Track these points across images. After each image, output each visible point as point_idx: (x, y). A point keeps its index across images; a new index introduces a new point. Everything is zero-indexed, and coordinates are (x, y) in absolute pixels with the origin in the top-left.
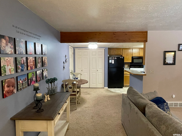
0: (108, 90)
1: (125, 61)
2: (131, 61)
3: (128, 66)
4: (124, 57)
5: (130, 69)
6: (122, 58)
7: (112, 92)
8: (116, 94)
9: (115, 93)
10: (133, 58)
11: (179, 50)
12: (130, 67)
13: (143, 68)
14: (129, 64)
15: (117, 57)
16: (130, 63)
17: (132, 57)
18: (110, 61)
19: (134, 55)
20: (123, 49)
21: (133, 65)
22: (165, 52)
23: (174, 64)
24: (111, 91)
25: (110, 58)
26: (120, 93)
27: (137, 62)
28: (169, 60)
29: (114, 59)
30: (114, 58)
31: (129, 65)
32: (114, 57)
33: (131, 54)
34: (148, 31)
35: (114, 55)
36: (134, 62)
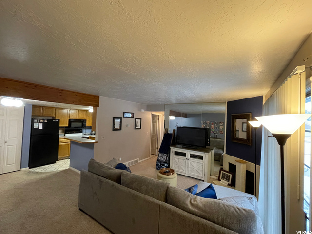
0: (30, 171)
1: (60, 125)
2: (67, 125)
3: (63, 132)
4: (59, 120)
5: (65, 135)
6: (57, 121)
7: (41, 173)
8: (48, 174)
9: (47, 172)
10: (70, 122)
11: (124, 117)
12: (66, 133)
13: (82, 132)
14: (64, 129)
15: (47, 120)
16: (66, 127)
17: (69, 120)
18: (36, 126)
19: (72, 118)
20: (56, 108)
21: (68, 130)
22: (114, 118)
23: (120, 129)
24: (37, 173)
25: (35, 121)
26: (55, 170)
27: (76, 126)
28: (117, 126)
29: (44, 123)
30: (42, 121)
32: (42, 119)
33: (68, 115)
34: (100, 96)
35: (40, 116)
36: (72, 126)
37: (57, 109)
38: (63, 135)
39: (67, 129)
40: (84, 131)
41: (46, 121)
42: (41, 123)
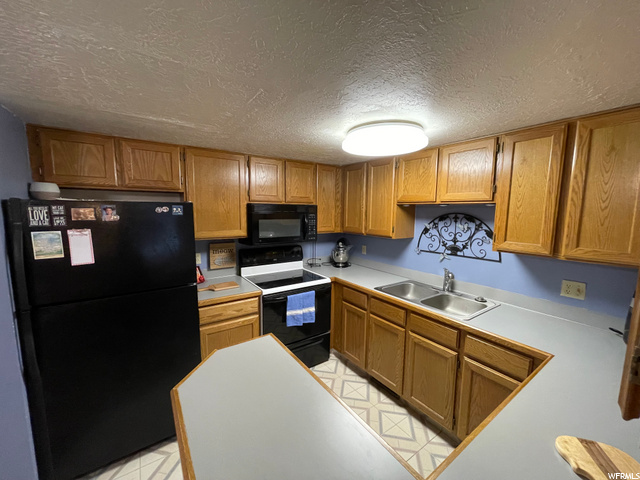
2: (242, 233)
3: (231, 258)
5: (239, 274)
12: (242, 264)
13: (301, 257)
14: (234, 247)
16: (241, 240)
17: (250, 207)
18: (46, 246)
19: (257, 197)
21: (249, 251)
31: (234, 251)
36: (262, 234)
37: (191, 159)
38: (232, 274)
39: (244, 246)
40: (308, 250)
41: (112, 216)
42: (81, 225)
